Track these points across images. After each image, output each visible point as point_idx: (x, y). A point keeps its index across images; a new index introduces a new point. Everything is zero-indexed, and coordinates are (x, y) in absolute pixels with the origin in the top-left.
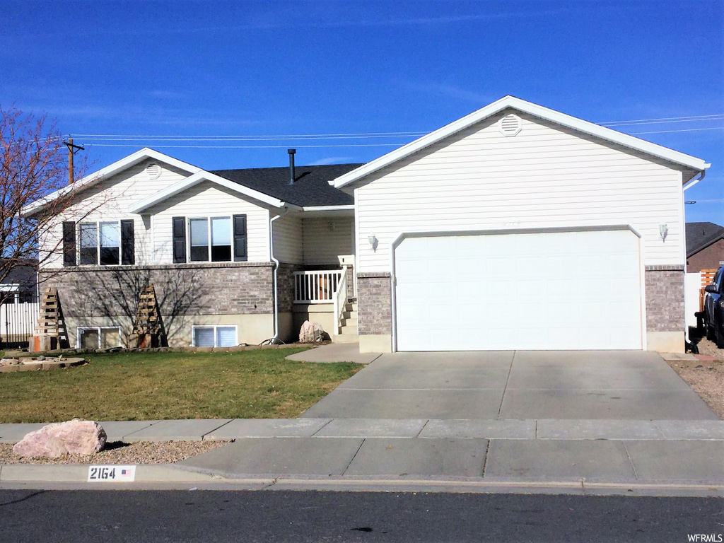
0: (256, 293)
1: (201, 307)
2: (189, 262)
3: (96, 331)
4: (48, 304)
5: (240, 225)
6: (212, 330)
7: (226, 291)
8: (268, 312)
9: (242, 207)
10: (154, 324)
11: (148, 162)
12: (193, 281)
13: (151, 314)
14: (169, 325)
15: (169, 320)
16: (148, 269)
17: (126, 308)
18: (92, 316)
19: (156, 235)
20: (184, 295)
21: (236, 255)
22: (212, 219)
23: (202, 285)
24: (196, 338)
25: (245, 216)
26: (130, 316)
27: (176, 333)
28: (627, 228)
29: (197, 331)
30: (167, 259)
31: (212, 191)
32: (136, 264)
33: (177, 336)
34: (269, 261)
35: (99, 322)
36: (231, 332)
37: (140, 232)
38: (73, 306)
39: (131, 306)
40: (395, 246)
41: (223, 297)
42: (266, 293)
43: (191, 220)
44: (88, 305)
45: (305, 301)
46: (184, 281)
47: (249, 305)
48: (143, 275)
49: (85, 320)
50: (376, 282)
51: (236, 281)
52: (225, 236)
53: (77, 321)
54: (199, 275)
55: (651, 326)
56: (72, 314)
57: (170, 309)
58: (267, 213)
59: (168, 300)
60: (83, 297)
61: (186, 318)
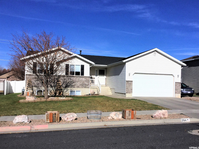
0: (86, 83)
1: (73, 86)
2: (69, 75)
3: (42, 91)
4: (28, 83)
5: (82, 67)
6: (75, 91)
7: (79, 82)
9: (83, 63)
12: (71, 80)
13: (60, 87)
14: (64, 90)
15: (64, 89)
17: (51, 85)
18: (41, 87)
20: (68, 83)
21: (81, 74)
22: (76, 65)
23: (73, 81)
24: (71, 93)
25: (84, 65)
26: (52, 87)
28: (172, 75)
29: (71, 91)
30: (64, 74)
31: (76, 59)
33: (66, 93)
34: (89, 76)
35: (43, 89)
36: (79, 92)
38: (36, 84)
39: (53, 85)
40: (133, 75)
41: (78, 84)
42: (88, 83)
43: (71, 65)
44: (40, 84)
46: (68, 79)
47: (84, 86)
49: (39, 88)
51: (81, 80)
52: (78, 69)
53: (36, 88)
54: (72, 78)
56: (35, 86)
57: (65, 86)
58: (89, 65)
59: (64, 84)
60: (39, 82)
61: (68, 88)
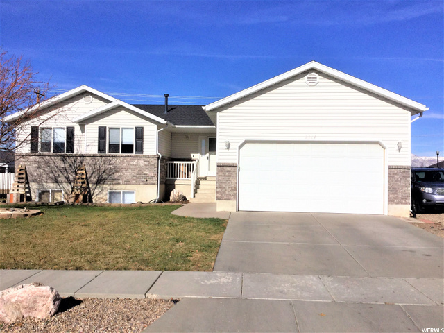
0: (148, 173)
1: (114, 180)
2: (107, 153)
3: (49, 192)
4: (20, 174)
5: (139, 133)
6: (120, 193)
7: (129, 171)
8: (154, 184)
9: (141, 122)
10: (85, 189)
11: (85, 93)
12: (110, 164)
13: (83, 183)
14: (94, 189)
15: (94, 187)
16: (82, 156)
17: (67, 178)
18: (46, 182)
19: (88, 136)
20: (104, 172)
21: (136, 150)
22: (123, 128)
23: (115, 167)
24: (110, 198)
25: (143, 128)
26: (70, 183)
27: (98, 194)
28: (377, 143)
29: (110, 193)
30: (94, 150)
31: (123, 112)
32: (75, 153)
33: (99, 196)
34: (155, 154)
35: (51, 186)
36: (132, 195)
37: (78, 134)
38: (36, 176)
39: (71, 177)
40: (240, 147)
41: (128, 174)
42: (153, 173)
43: (110, 129)
44: (45, 176)
45: (173, 178)
46: (105, 164)
47: (142, 179)
48: (79, 159)
49: (43, 185)
50: (228, 169)
51: (136, 165)
52: (130, 138)
53: (37, 185)
54: (113, 160)
55: (391, 201)
56: (35, 181)
57: (95, 180)
58: (156, 126)
59: (94, 175)
60: (42, 171)
61: (105, 186)
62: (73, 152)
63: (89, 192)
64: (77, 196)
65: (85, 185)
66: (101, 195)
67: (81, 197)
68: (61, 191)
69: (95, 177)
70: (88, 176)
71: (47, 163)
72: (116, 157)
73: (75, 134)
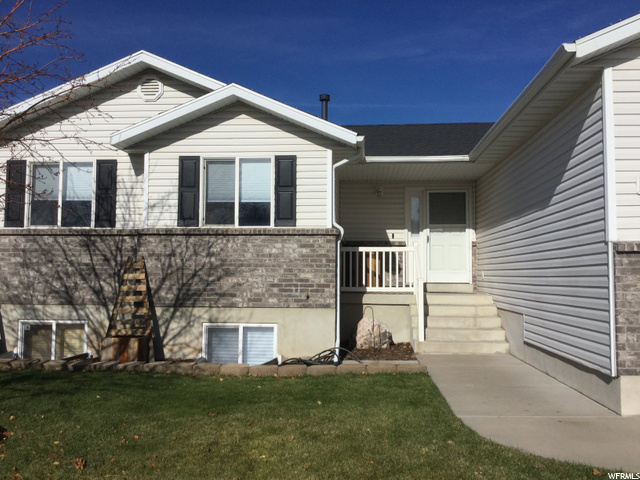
0: (309, 276)
1: (223, 295)
2: (202, 225)
3: (49, 327)
5: (286, 172)
6: (234, 330)
7: (261, 271)
8: (327, 306)
9: (290, 144)
10: (144, 320)
11: (146, 74)
12: (210, 255)
13: (138, 305)
14: (168, 322)
15: (168, 315)
16: (138, 234)
17: (98, 292)
18: (44, 303)
20: (194, 275)
21: (277, 218)
22: (242, 161)
23: (223, 261)
24: (209, 345)
25: (293, 159)
26: (105, 306)
27: (179, 334)
29: (211, 331)
30: (169, 219)
31: (243, 121)
32: (118, 226)
33: (181, 340)
34: (330, 227)
35: (55, 313)
36: (267, 335)
37: (126, 179)
38: (16, 288)
39: (108, 290)
41: (257, 281)
42: (327, 278)
43: (210, 162)
44: (40, 287)
45: (357, 289)
46: (196, 253)
47: (292, 293)
48: (129, 243)
49: (34, 310)
51: (277, 256)
52: (259, 186)
53: (20, 311)
54: (218, 245)
56: (14, 300)
57: (171, 296)
58: (329, 153)
59: (167, 283)
60: (32, 273)
61: (197, 311)
62: (112, 224)
63: (156, 328)
64: (123, 342)
65: (144, 311)
66: (186, 339)
67: (134, 345)
68: (81, 327)
69: (170, 289)
70: (152, 286)
71: (47, 254)
72: (225, 234)
73: (119, 179)
